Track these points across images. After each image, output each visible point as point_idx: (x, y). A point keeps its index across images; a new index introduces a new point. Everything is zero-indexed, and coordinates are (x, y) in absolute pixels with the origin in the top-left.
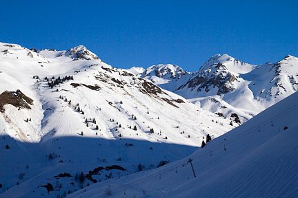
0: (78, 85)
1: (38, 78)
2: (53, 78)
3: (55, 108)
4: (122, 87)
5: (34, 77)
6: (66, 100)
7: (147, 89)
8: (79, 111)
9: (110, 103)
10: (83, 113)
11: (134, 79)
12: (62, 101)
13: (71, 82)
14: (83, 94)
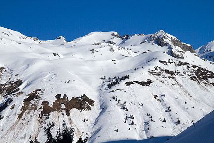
0: (132, 83)
1: (104, 79)
2: (115, 78)
3: (106, 108)
4: (174, 78)
5: (102, 79)
6: (117, 100)
7: (198, 77)
8: (124, 108)
9: (155, 97)
10: (127, 110)
11: (188, 67)
12: (114, 100)
13: (127, 81)
14: (133, 91)
